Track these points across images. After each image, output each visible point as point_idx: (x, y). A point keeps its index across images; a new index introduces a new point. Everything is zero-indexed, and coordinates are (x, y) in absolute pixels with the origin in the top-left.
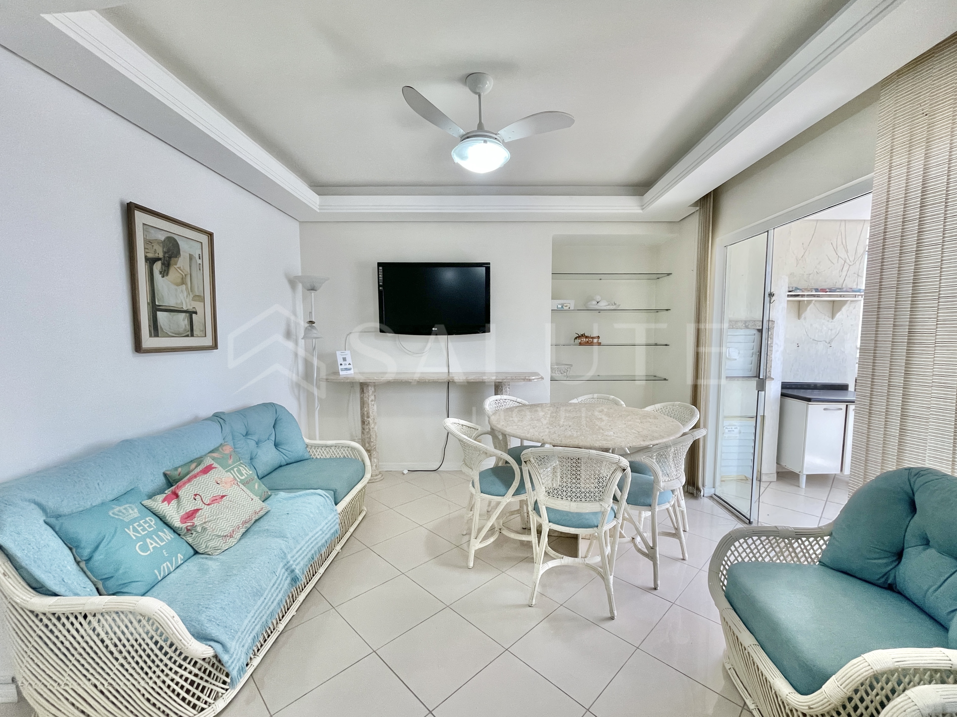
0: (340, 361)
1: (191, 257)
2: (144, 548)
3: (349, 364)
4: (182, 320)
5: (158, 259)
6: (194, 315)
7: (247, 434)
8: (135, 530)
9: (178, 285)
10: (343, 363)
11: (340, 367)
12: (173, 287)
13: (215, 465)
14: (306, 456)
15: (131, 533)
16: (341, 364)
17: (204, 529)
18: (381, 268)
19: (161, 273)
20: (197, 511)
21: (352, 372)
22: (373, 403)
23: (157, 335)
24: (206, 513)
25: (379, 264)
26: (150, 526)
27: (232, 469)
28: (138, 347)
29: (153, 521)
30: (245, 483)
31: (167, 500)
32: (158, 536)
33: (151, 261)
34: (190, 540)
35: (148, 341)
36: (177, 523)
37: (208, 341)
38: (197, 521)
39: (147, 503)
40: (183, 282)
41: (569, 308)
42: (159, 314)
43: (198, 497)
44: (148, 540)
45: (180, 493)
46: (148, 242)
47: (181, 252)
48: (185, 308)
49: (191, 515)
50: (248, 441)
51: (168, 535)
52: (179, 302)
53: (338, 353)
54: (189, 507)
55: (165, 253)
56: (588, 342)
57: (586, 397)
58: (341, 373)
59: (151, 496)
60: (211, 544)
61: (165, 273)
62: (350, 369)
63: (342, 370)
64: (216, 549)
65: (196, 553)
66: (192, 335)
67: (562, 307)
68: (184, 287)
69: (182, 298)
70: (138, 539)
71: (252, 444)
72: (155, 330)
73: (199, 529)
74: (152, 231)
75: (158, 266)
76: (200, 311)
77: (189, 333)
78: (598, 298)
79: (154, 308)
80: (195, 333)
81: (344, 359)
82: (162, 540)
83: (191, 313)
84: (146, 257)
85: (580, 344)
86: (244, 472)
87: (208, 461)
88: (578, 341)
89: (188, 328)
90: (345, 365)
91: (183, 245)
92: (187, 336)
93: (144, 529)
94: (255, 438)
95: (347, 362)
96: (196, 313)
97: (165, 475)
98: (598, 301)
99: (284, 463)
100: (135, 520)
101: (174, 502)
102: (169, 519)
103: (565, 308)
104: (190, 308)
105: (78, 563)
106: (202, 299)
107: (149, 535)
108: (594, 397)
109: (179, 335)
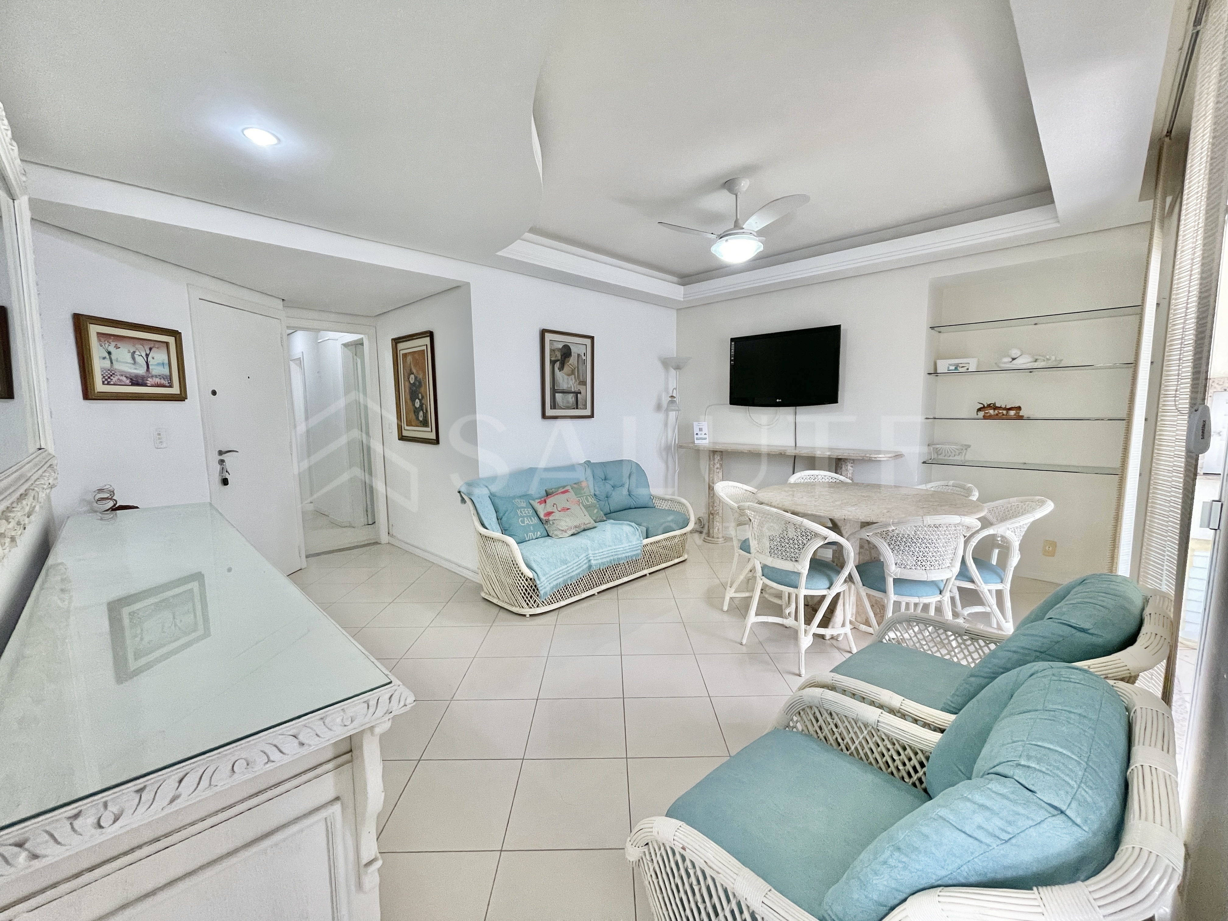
0: (696, 430)
1: (579, 355)
2: (523, 522)
3: (705, 434)
4: (571, 398)
5: (558, 360)
6: (579, 395)
7: (605, 479)
8: (521, 512)
9: (569, 375)
10: (699, 433)
11: (696, 436)
12: (566, 377)
13: (571, 490)
14: (651, 505)
15: (519, 512)
16: (697, 434)
17: (553, 523)
18: (733, 343)
19: (559, 369)
20: (553, 512)
21: (707, 441)
22: (718, 470)
23: (555, 408)
24: (556, 515)
25: (732, 340)
26: (529, 513)
27: (583, 496)
28: (544, 416)
29: (531, 511)
30: (587, 507)
31: (540, 503)
32: (531, 519)
33: (553, 363)
34: (546, 527)
35: (549, 412)
36: (542, 516)
37: (588, 412)
38: (551, 518)
39: (532, 502)
40: (573, 373)
41: (968, 369)
42: (557, 394)
43: (555, 505)
44: (525, 519)
45: (547, 501)
46: (552, 351)
47: (572, 354)
48: (573, 390)
49: (549, 514)
50: (606, 484)
51: (535, 520)
52: (569, 386)
53: (695, 424)
54: (550, 510)
55: (562, 356)
56: (997, 415)
57: (939, 483)
58: (696, 442)
59: (534, 500)
60: (556, 533)
61: (561, 368)
62: (705, 439)
63: (697, 439)
64: (556, 535)
65: (548, 536)
66: (577, 408)
67: (956, 369)
68: (573, 376)
69: (571, 384)
70: (521, 517)
71: (608, 487)
72: (554, 406)
73: (551, 522)
74: (555, 343)
75: (557, 365)
76: (583, 392)
77: (575, 407)
78: (1015, 353)
79: (554, 391)
80: (579, 407)
81: (701, 430)
82: (532, 521)
83: (577, 393)
84: (550, 360)
85: (985, 418)
86: (590, 500)
87: (568, 488)
88: (981, 414)
89: (575, 403)
90: (701, 434)
91: (574, 350)
92: (574, 409)
93: (525, 513)
94: (611, 482)
95: (703, 433)
96: (580, 393)
97: (546, 491)
98: (1014, 356)
99: (633, 506)
100: (523, 507)
101: (543, 505)
102: (538, 513)
103: (961, 370)
104: (576, 390)
105: (498, 519)
106: (584, 383)
107: (527, 516)
108: (949, 484)
109: (568, 408)
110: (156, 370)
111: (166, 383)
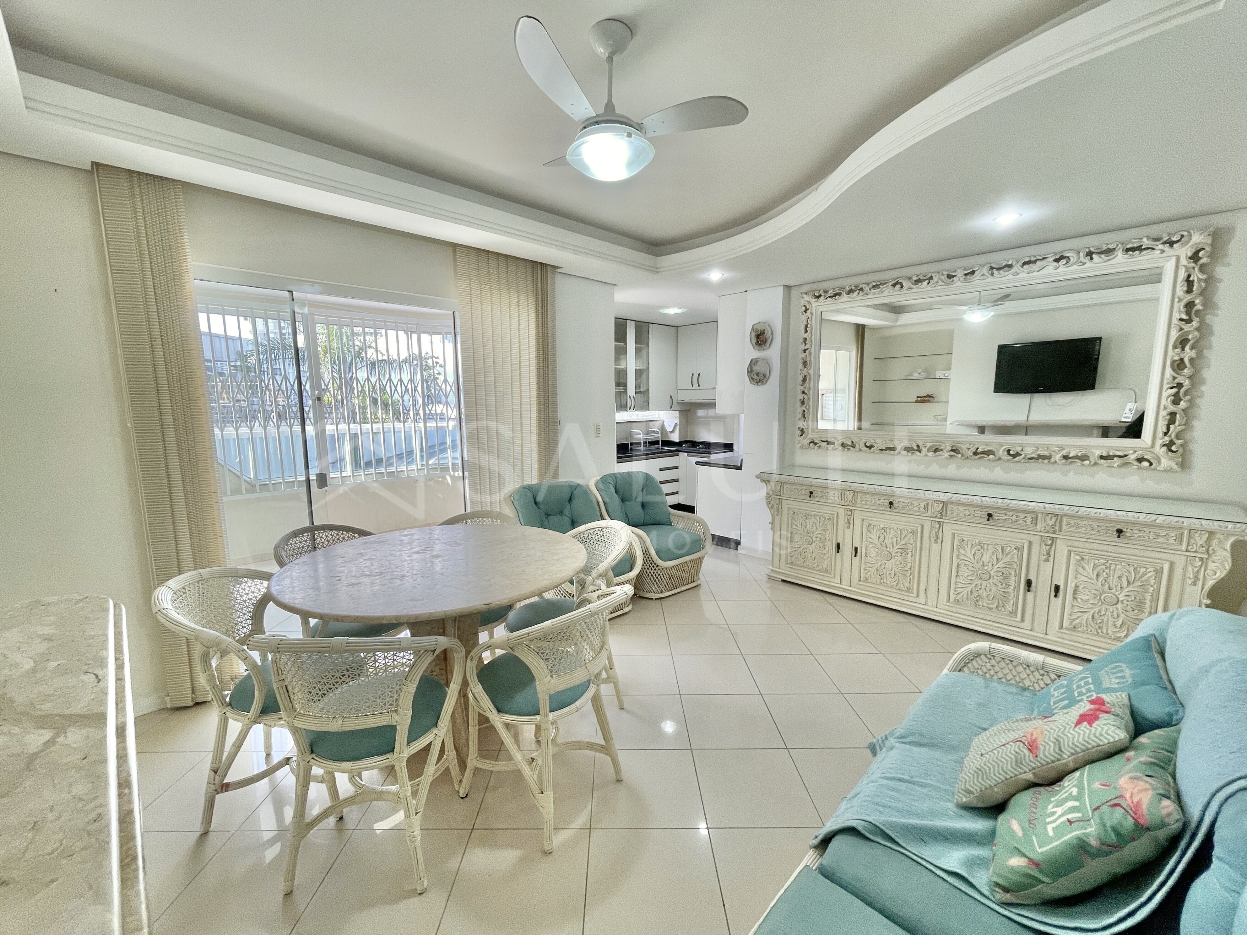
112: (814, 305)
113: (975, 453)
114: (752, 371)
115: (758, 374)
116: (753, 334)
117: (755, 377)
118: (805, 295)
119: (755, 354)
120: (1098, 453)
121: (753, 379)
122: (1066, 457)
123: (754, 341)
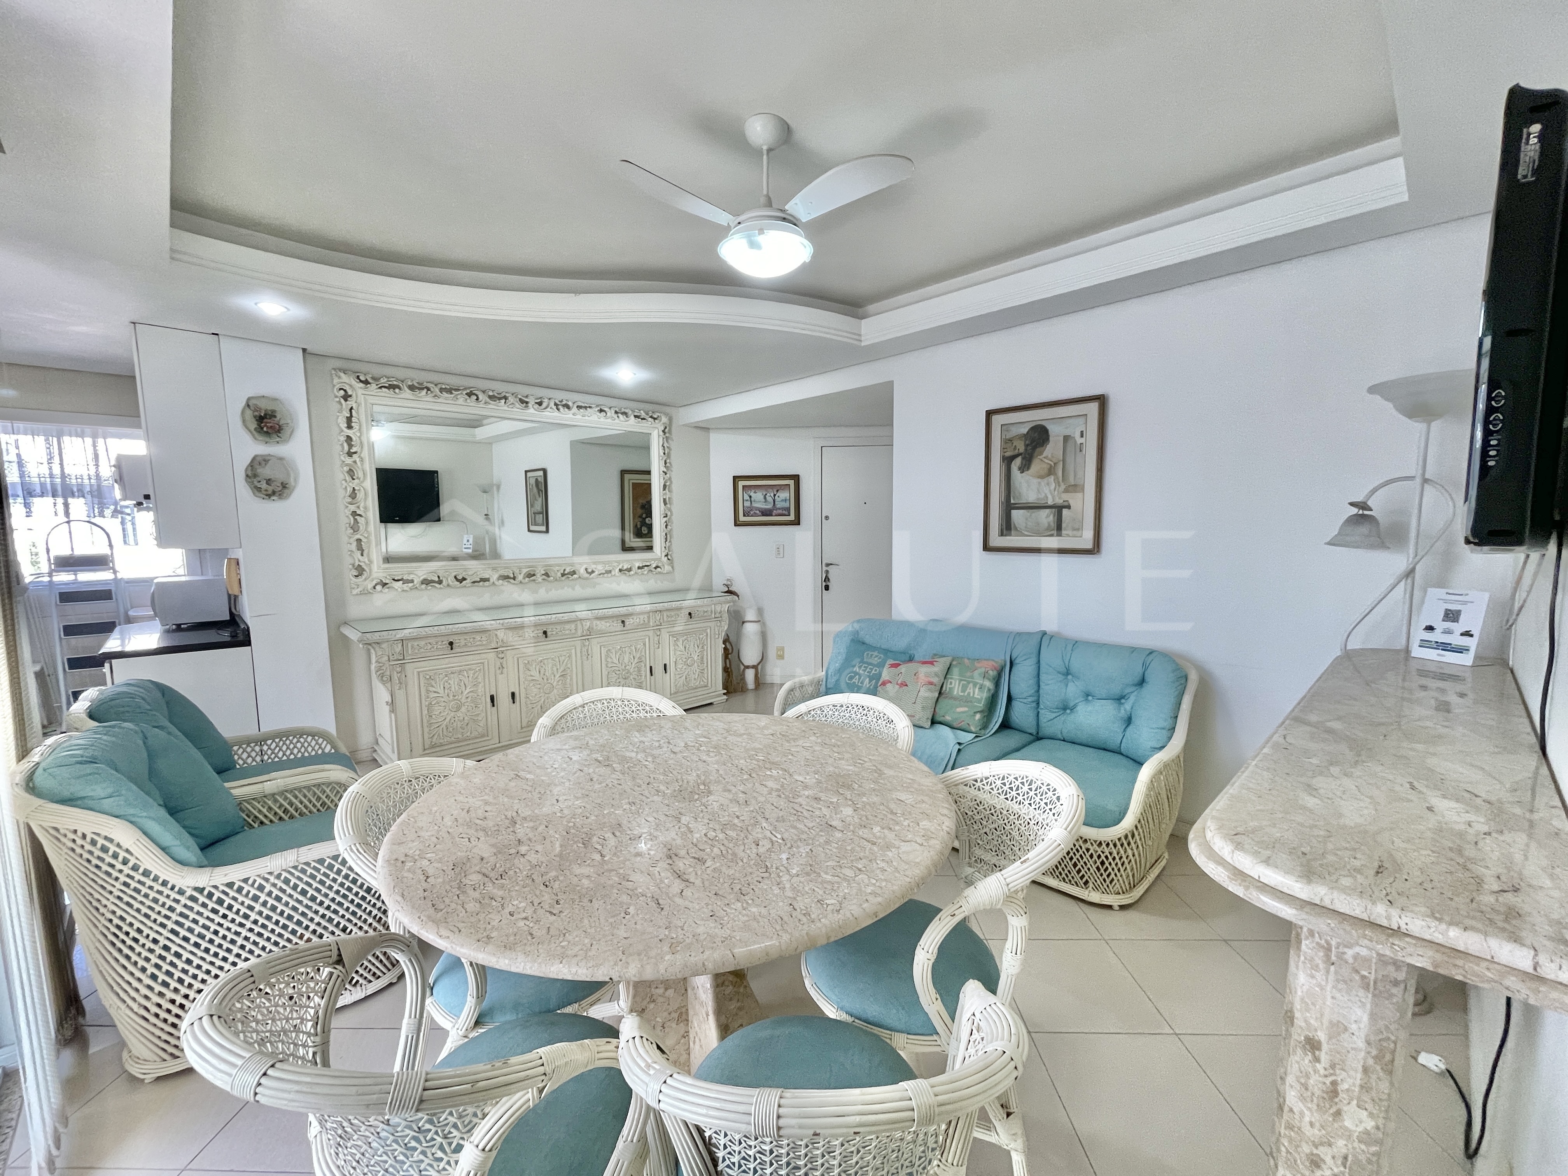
0: (1432, 616)
1: (1068, 437)
3: (1467, 634)
4: (1046, 517)
5: (1018, 455)
6: (1065, 511)
7: (1067, 673)
8: (860, 667)
9: (1043, 477)
10: (1441, 626)
11: (1422, 635)
12: (1036, 480)
15: (857, 667)
16: (1430, 628)
19: (1019, 469)
20: (889, 682)
23: (1009, 534)
26: (871, 673)
27: (961, 680)
28: (987, 548)
31: (891, 666)
33: (1008, 461)
35: (999, 541)
36: (880, 683)
37: (1085, 543)
42: (1013, 511)
43: (899, 674)
46: (1007, 442)
47: (1051, 439)
48: (1050, 502)
49: (885, 683)
50: (1069, 683)
51: (869, 684)
52: (1044, 496)
53: (1435, 593)
55: (1027, 446)
58: (1418, 653)
61: (1027, 468)
62: (1460, 650)
63: (1425, 644)
66: (1059, 535)
68: (1052, 478)
69: (1047, 492)
70: (854, 672)
71: (1074, 690)
72: (1007, 531)
74: (1015, 428)
75: (1017, 463)
76: (1075, 505)
77: (1055, 532)
79: (1008, 507)
80: (1064, 531)
81: (1450, 616)
83: (1059, 509)
84: (1003, 457)
86: (969, 691)
89: (1054, 525)
90: (1448, 632)
92: (1052, 535)
93: (865, 671)
96: (1069, 507)
100: (870, 664)
104: (1059, 501)
107: (863, 675)
109: (1039, 533)
110: (779, 505)
111: (786, 513)
112: (360, 392)
113: (563, 575)
114: (255, 476)
115: (269, 482)
116: (249, 413)
117: (264, 485)
118: (342, 375)
119: (257, 448)
120: (637, 565)
121: (259, 489)
122: (620, 570)
123: (253, 425)
